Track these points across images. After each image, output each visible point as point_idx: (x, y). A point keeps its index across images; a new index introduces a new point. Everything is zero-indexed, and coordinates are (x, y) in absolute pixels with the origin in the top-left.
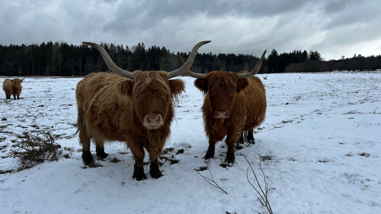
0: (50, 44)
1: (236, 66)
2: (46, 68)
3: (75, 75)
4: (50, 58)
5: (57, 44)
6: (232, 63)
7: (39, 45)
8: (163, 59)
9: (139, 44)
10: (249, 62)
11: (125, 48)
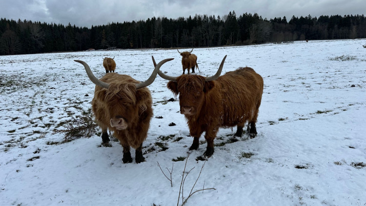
0: (154, 19)
1: (341, 30)
2: (150, 41)
3: (173, 47)
4: (154, 32)
5: (159, 19)
6: (336, 26)
7: (145, 21)
8: (254, 26)
9: (230, 13)
10: (358, 24)
11: (216, 18)
